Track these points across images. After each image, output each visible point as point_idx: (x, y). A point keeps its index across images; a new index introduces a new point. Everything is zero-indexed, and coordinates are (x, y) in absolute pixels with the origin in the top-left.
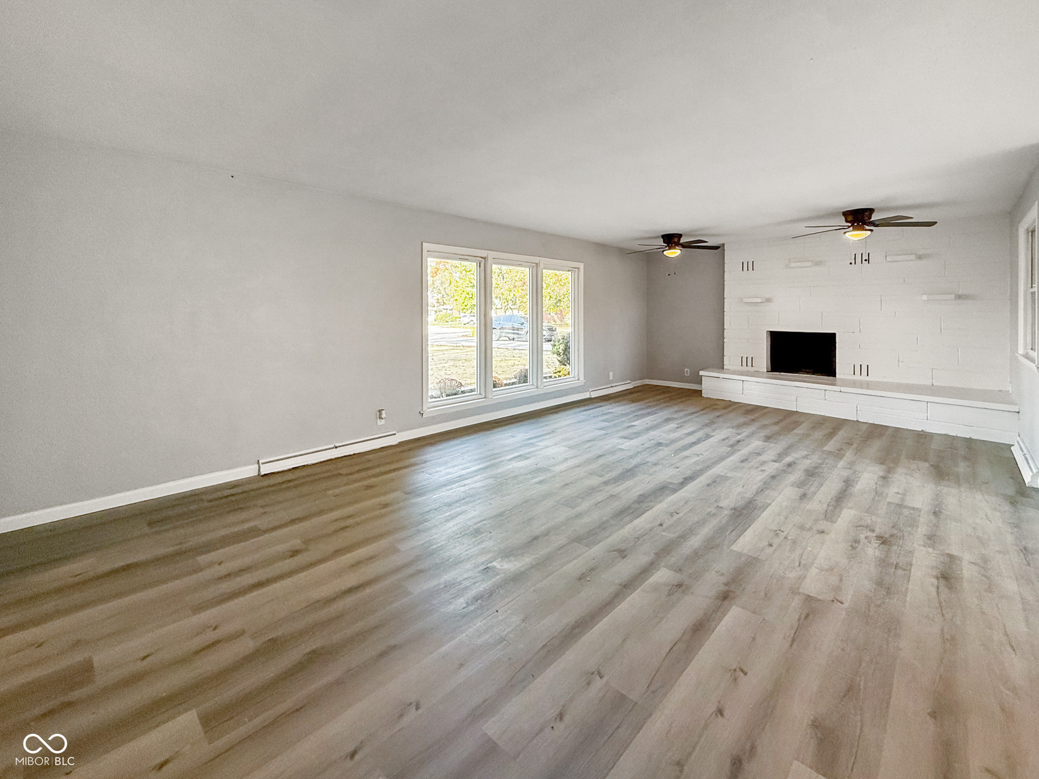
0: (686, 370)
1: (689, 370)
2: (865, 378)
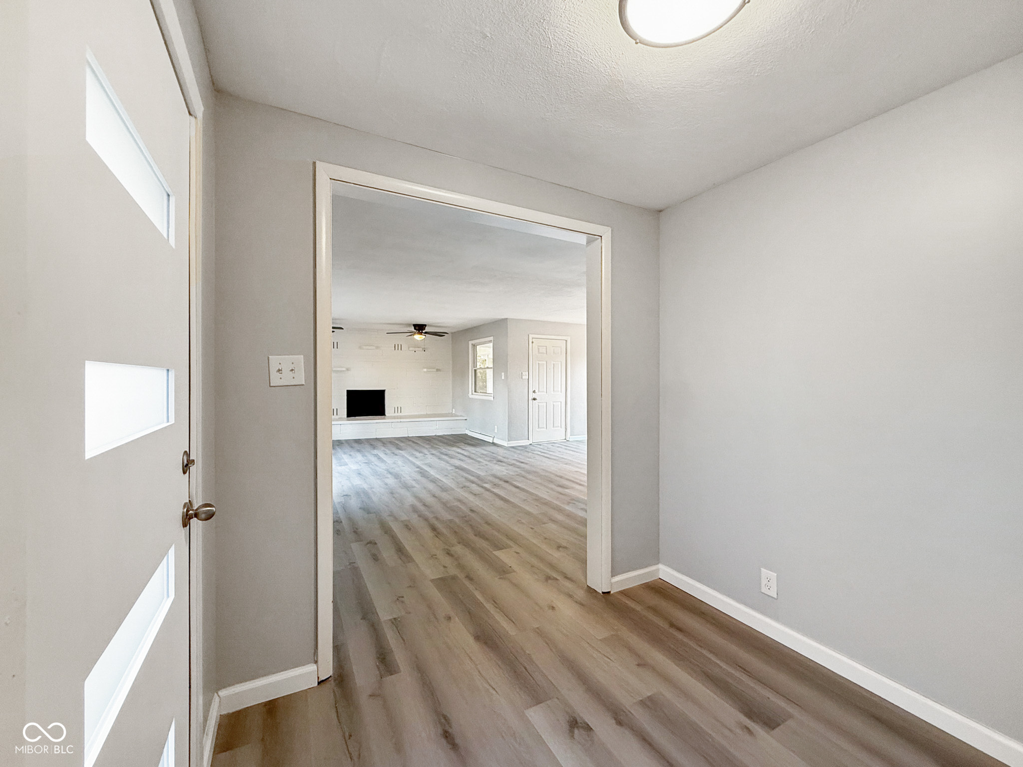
2: (399, 414)
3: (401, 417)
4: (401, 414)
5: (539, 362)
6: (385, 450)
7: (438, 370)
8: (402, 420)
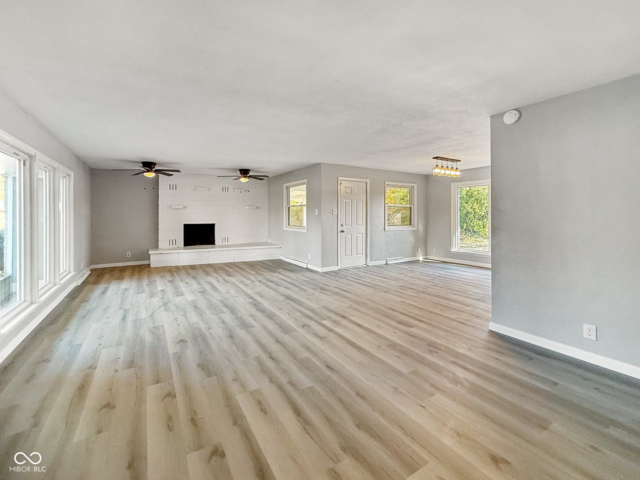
0: (127, 253)
1: (130, 253)
2: (226, 243)
3: (228, 246)
4: (228, 243)
5: (346, 200)
6: (218, 277)
7: (257, 208)
8: (229, 249)
